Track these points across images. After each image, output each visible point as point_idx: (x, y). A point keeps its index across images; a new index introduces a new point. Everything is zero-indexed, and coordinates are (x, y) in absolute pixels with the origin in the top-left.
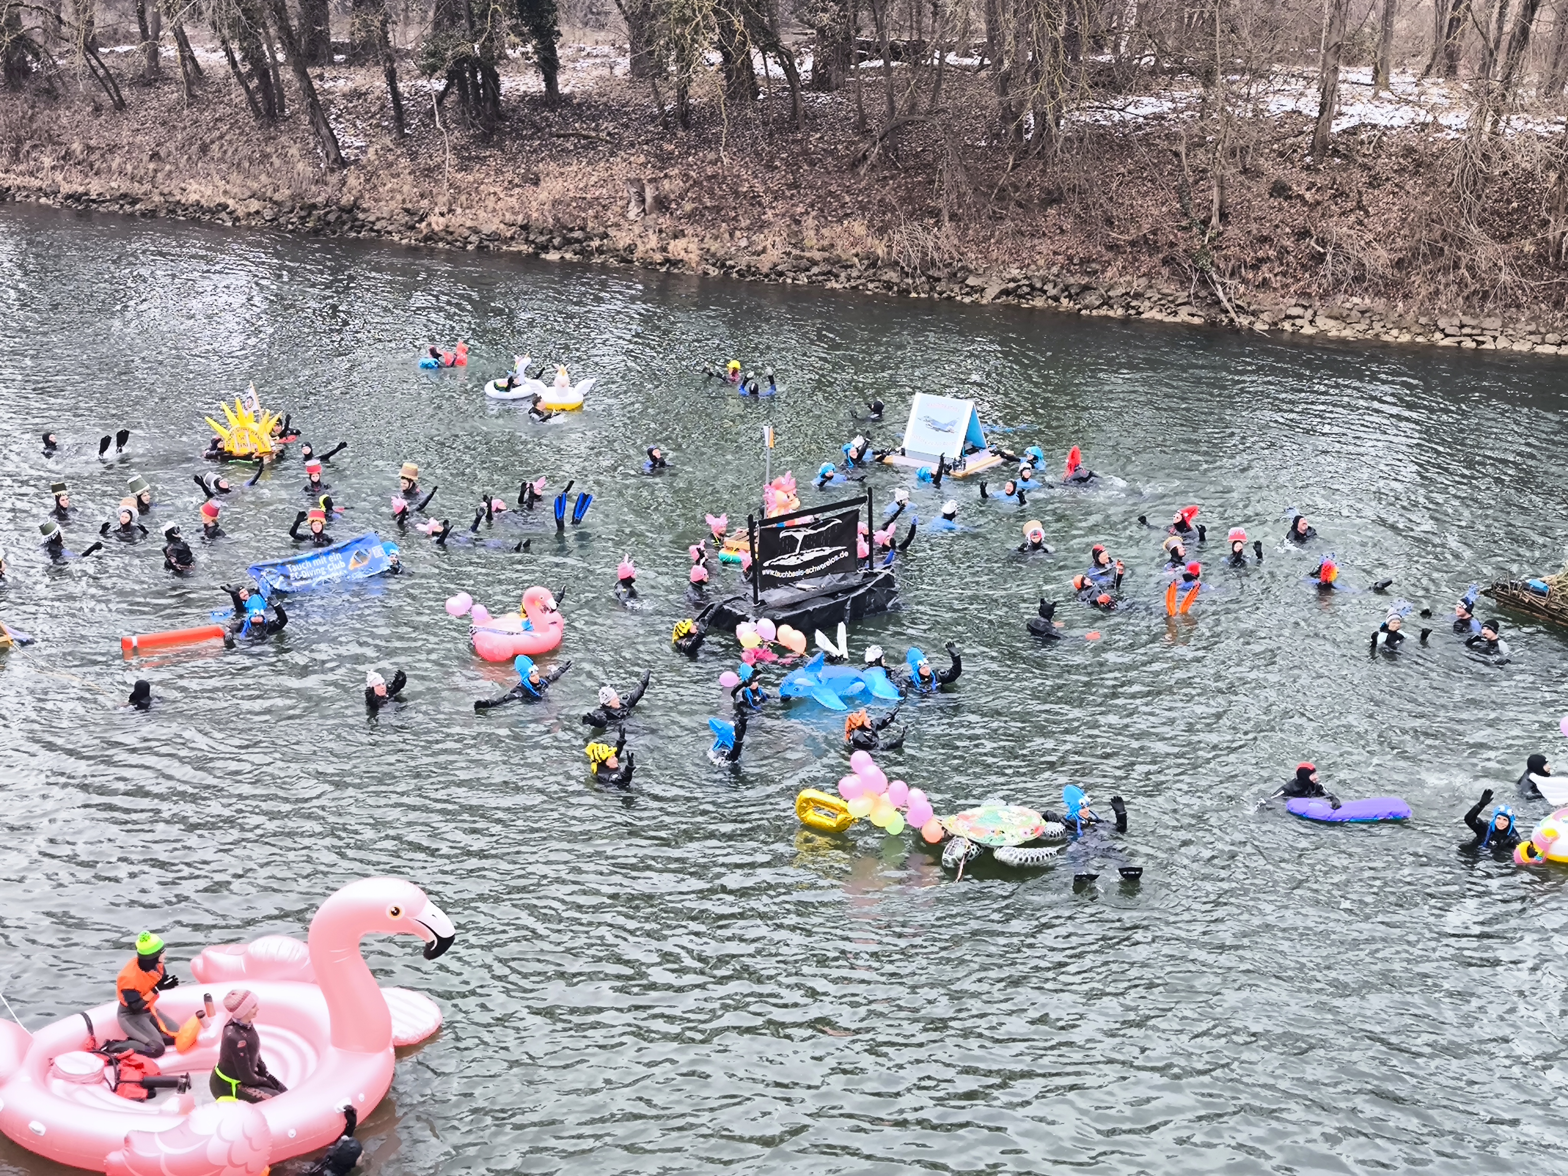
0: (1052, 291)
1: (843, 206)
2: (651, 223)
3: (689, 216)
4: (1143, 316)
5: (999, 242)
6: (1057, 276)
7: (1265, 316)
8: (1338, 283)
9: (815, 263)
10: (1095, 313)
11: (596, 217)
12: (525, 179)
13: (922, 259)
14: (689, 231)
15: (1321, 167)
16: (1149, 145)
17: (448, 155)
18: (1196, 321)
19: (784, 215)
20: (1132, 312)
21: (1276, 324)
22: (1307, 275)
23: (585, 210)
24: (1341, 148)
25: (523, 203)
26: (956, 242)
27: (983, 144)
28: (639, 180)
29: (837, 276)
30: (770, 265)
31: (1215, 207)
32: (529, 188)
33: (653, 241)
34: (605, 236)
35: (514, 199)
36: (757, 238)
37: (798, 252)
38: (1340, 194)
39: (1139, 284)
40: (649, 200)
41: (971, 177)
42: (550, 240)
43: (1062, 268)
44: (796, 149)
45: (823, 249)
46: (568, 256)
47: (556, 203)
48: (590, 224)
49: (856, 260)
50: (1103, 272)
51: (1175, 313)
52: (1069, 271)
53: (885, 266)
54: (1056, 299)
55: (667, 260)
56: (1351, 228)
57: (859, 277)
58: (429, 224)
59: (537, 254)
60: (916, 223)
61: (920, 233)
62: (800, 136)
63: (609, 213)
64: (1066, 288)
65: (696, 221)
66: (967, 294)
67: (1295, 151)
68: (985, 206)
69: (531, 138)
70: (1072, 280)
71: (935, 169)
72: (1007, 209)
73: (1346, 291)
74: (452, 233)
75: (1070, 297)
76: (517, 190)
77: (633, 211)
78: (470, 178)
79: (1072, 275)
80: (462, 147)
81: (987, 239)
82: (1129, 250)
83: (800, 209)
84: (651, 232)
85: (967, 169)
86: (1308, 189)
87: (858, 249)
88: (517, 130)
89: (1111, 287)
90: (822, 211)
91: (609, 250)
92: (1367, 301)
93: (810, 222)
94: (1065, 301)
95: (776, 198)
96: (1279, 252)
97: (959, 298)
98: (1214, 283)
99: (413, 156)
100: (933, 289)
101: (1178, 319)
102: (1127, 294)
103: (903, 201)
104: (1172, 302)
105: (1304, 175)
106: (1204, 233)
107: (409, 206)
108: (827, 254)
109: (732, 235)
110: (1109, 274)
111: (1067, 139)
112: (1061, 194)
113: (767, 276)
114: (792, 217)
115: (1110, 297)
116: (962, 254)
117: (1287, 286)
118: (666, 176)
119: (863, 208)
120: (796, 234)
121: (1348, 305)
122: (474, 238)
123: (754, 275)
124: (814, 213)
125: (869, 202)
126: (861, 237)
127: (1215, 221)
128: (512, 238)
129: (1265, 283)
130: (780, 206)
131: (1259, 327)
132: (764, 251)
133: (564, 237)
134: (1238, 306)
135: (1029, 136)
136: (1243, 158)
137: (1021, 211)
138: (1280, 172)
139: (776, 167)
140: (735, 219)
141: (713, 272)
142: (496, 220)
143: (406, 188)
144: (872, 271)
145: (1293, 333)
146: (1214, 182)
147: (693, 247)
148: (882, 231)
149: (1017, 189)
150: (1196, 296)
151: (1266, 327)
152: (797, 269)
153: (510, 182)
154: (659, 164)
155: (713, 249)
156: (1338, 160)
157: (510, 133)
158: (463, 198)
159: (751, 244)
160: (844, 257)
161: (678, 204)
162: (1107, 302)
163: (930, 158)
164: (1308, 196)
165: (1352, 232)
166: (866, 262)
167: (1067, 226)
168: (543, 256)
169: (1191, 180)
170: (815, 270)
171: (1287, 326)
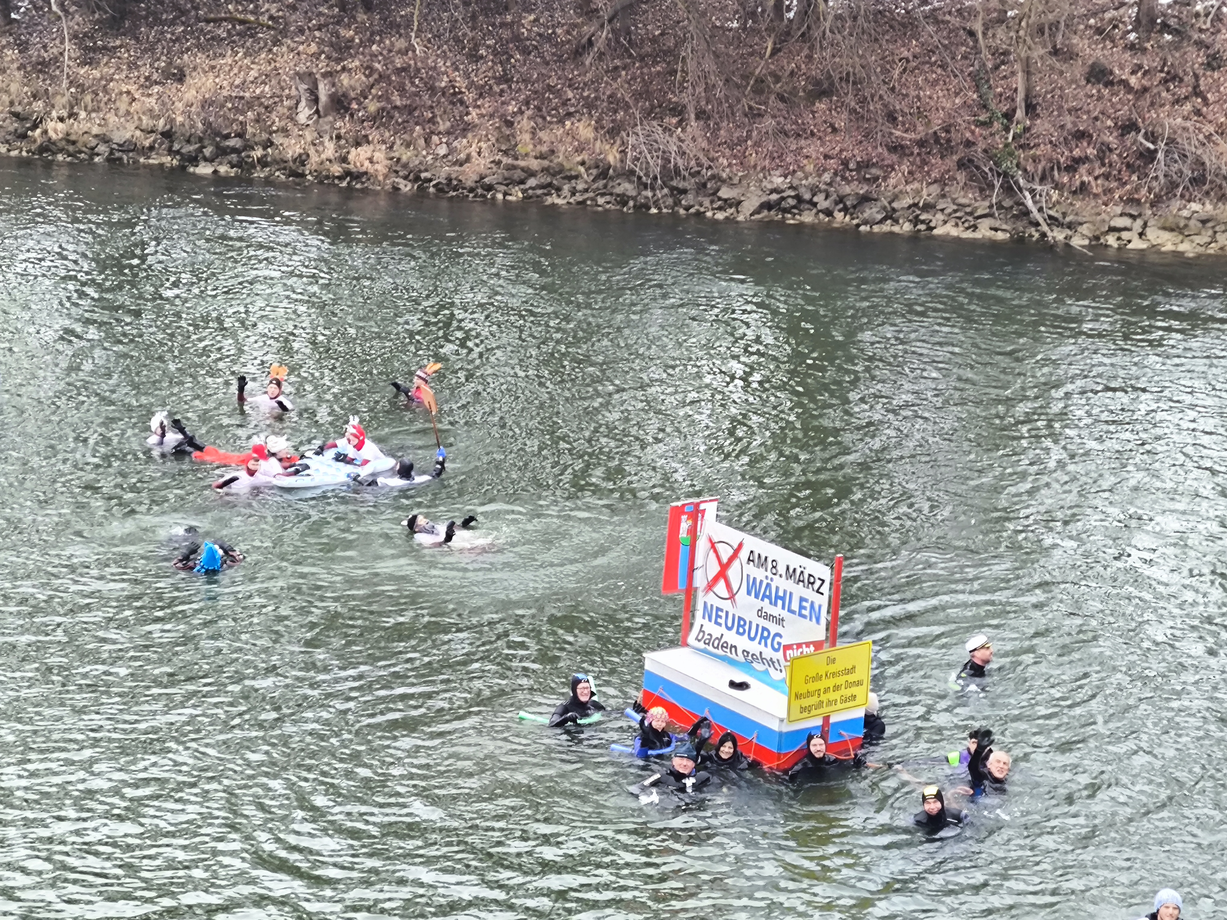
0: (822, 202)
1: (565, 103)
2: (327, 127)
3: (375, 119)
4: (935, 232)
5: (757, 144)
6: (830, 184)
7: (1084, 229)
8: (1174, 185)
9: (532, 174)
10: (876, 228)
11: (257, 121)
12: (167, 75)
13: (664, 167)
14: (374, 135)
15: (1148, 45)
16: (937, 22)
17: (67, 45)
18: (1000, 236)
19: (492, 116)
20: (922, 227)
21: (1097, 238)
22: (1134, 178)
23: (243, 113)
24: (1172, 22)
25: (164, 104)
26: (704, 144)
27: (735, 25)
28: (311, 74)
29: (558, 189)
30: (475, 177)
31: (1020, 97)
32: (172, 87)
33: (330, 149)
34: (268, 144)
35: (153, 100)
36: (460, 143)
37: (510, 161)
38: (1172, 78)
39: (930, 192)
40: (323, 98)
41: (721, 65)
42: (200, 150)
43: (836, 174)
44: (506, 34)
45: (541, 156)
46: (223, 169)
47: (206, 103)
48: (250, 130)
49: (582, 169)
50: (885, 179)
51: (975, 228)
52: (844, 178)
53: (619, 176)
54: (829, 213)
55: (348, 173)
56: (1186, 118)
57: (586, 190)
58: (45, 132)
59: (183, 168)
60: (655, 123)
61: (659, 134)
62: (509, 18)
63: (274, 115)
64: (841, 200)
65: (383, 125)
66: (720, 208)
67: (1115, 27)
68: (739, 101)
69: (172, 23)
70: (847, 189)
71: (677, 57)
72: (765, 103)
73: (1182, 196)
74: (74, 143)
75: (845, 210)
76: (156, 89)
77: (304, 113)
78: (96, 73)
79: (848, 182)
80: (85, 35)
81: (742, 141)
82: (916, 151)
83: (512, 108)
84: (326, 139)
85: (716, 55)
86: (1133, 72)
87: (585, 156)
88: (154, 13)
89: (895, 198)
90: (539, 109)
91: (275, 162)
92: (1209, 207)
93: (525, 123)
94: (839, 216)
95: (481, 95)
96: (1100, 150)
97: (709, 214)
98: (1020, 189)
99: (23, 47)
100: (677, 203)
101: (978, 235)
102: (916, 205)
103: (637, 96)
104: (971, 214)
105: (1127, 55)
106: (1007, 129)
107: (19, 109)
108: (546, 163)
109: (427, 141)
110: (892, 182)
111: (838, 17)
112: (832, 84)
113: (472, 190)
114: (503, 117)
115: (894, 210)
116: (712, 160)
117: (1110, 191)
118: (344, 69)
119: (590, 105)
120: (507, 138)
121: (1185, 213)
122: (102, 148)
123: (455, 189)
124: (529, 113)
125: (597, 98)
126: (588, 142)
127: (1020, 114)
128: (151, 148)
129: (1083, 188)
130: (487, 106)
131: (1077, 242)
132: (468, 159)
133: (218, 146)
134: (1051, 217)
135: (791, 15)
136: (1052, 35)
137: (781, 105)
138: (1099, 53)
139: (482, 57)
140: (432, 121)
141: (406, 187)
142: (131, 126)
143: (14, 87)
144: (601, 183)
145: (1119, 249)
146: (1017, 67)
147: (379, 156)
148: (613, 132)
149: (777, 79)
150: (1000, 206)
151: (1086, 242)
152: (510, 182)
153: (147, 78)
154: (335, 55)
155: (404, 158)
156: (1168, 37)
157: (146, 18)
158: (88, 98)
159: (452, 151)
160: (567, 166)
161: (360, 104)
162: (891, 215)
163: (671, 43)
164: (1133, 81)
165: (1188, 124)
166: (594, 172)
167: (840, 124)
168: (191, 170)
169: (990, 65)
170: (532, 182)
171: (1111, 240)
